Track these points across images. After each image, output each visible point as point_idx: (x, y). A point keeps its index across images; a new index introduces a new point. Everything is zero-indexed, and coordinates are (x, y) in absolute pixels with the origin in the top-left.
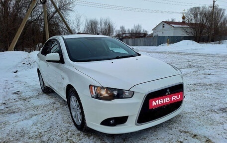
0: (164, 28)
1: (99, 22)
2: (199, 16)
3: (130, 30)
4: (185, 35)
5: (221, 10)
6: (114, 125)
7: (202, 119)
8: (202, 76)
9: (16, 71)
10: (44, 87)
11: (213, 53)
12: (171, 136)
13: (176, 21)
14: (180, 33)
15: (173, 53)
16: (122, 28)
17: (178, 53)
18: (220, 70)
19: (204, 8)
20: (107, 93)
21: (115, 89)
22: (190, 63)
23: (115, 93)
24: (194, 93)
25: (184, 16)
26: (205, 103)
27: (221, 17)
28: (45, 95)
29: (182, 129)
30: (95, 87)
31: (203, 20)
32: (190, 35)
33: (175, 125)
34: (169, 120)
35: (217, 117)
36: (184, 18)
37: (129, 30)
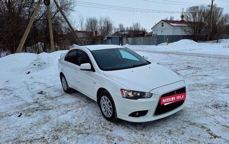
0: (163, 27)
1: (99, 21)
2: (197, 16)
3: (129, 28)
4: (184, 34)
5: (219, 9)
6: (138, 116)
7: (199, 112)
8: (199, 78)
9: (29, 72)
10: (67, 88)
11: (210, 54)
12: (177, 125)
13: (174, 20)
14: (179, 32)
15: (173, 53)
16: (121, 26)
17: (178, 53)
18: (216, 71)
19: (202, 7)
20: (133, 94)
21: (138, 92)
22: (189, 65)
23: (139, 94)
24: (193, 92)
25: (183, 15)
26: (202, 101)
27: (220, 16)
28: (68, 94)
29: (185, 120)
30: (125, 90)
31: (201, 20)
32: (188, 34)
33: (179, 117)
34: (175, 114)
35: (210, 111)
36: (182, 17)
37: (127, 28)
